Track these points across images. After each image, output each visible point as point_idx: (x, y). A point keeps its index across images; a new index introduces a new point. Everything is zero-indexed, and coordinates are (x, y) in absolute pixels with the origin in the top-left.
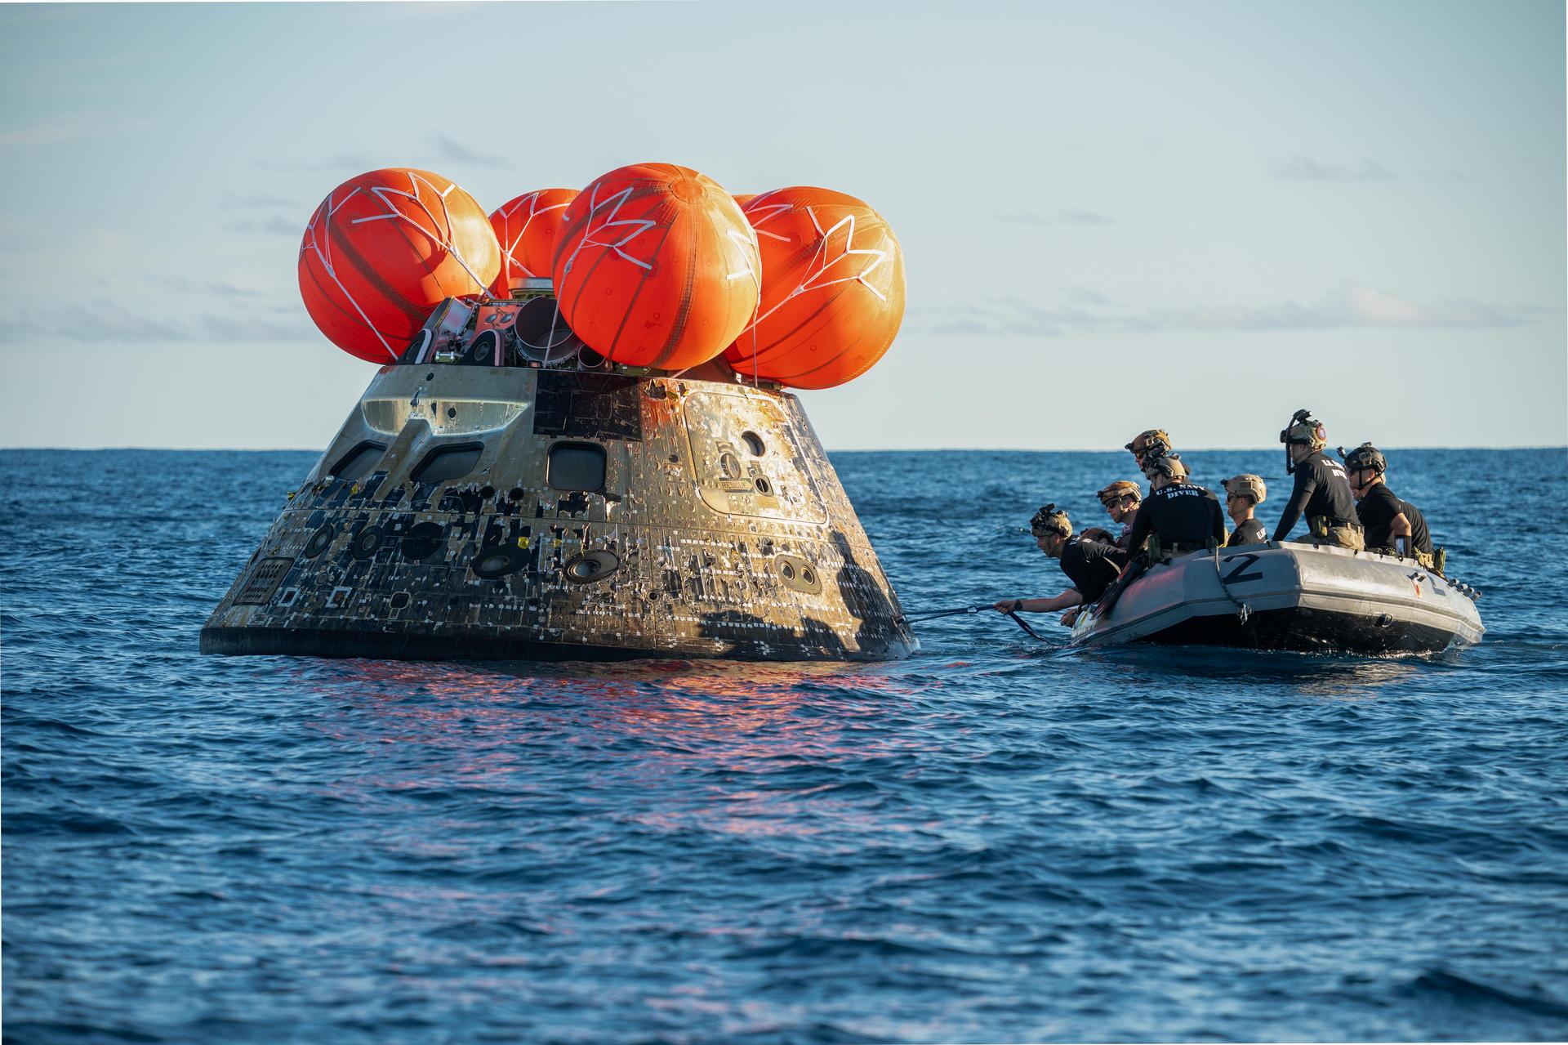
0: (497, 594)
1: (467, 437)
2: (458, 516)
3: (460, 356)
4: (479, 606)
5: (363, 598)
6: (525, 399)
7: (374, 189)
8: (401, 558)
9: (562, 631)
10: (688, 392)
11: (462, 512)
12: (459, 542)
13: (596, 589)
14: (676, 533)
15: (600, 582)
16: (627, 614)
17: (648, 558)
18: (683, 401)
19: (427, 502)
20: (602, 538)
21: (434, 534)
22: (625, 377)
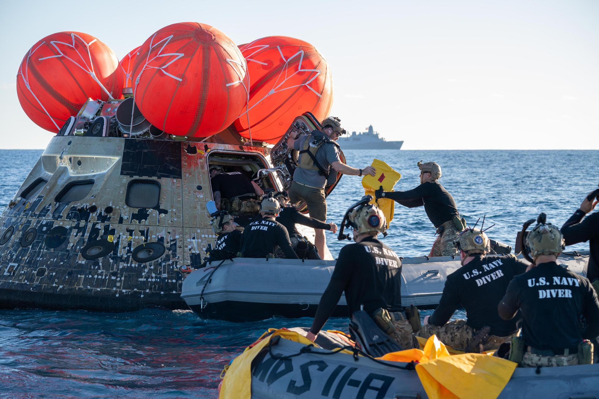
0: (94, 269)
1: (87, 177)
2: (76, 223)
3: (86, 131)
4: (83, 276)
5: (23, 270)
6: (117, 155)
7: (52, 42)
8: (44, 247)
9: (129, 291)
10: (209, 150)
11: (79, 220)
12: (76, 238)
13: (150, 266)
14: (199, 231)
15: (153, 261)
16: (168, 281)
17: (182, 246)
18: (206, 155)
19: (61, 215)
20: (156, 235)
21: (63, 233)
22: (173, 142)
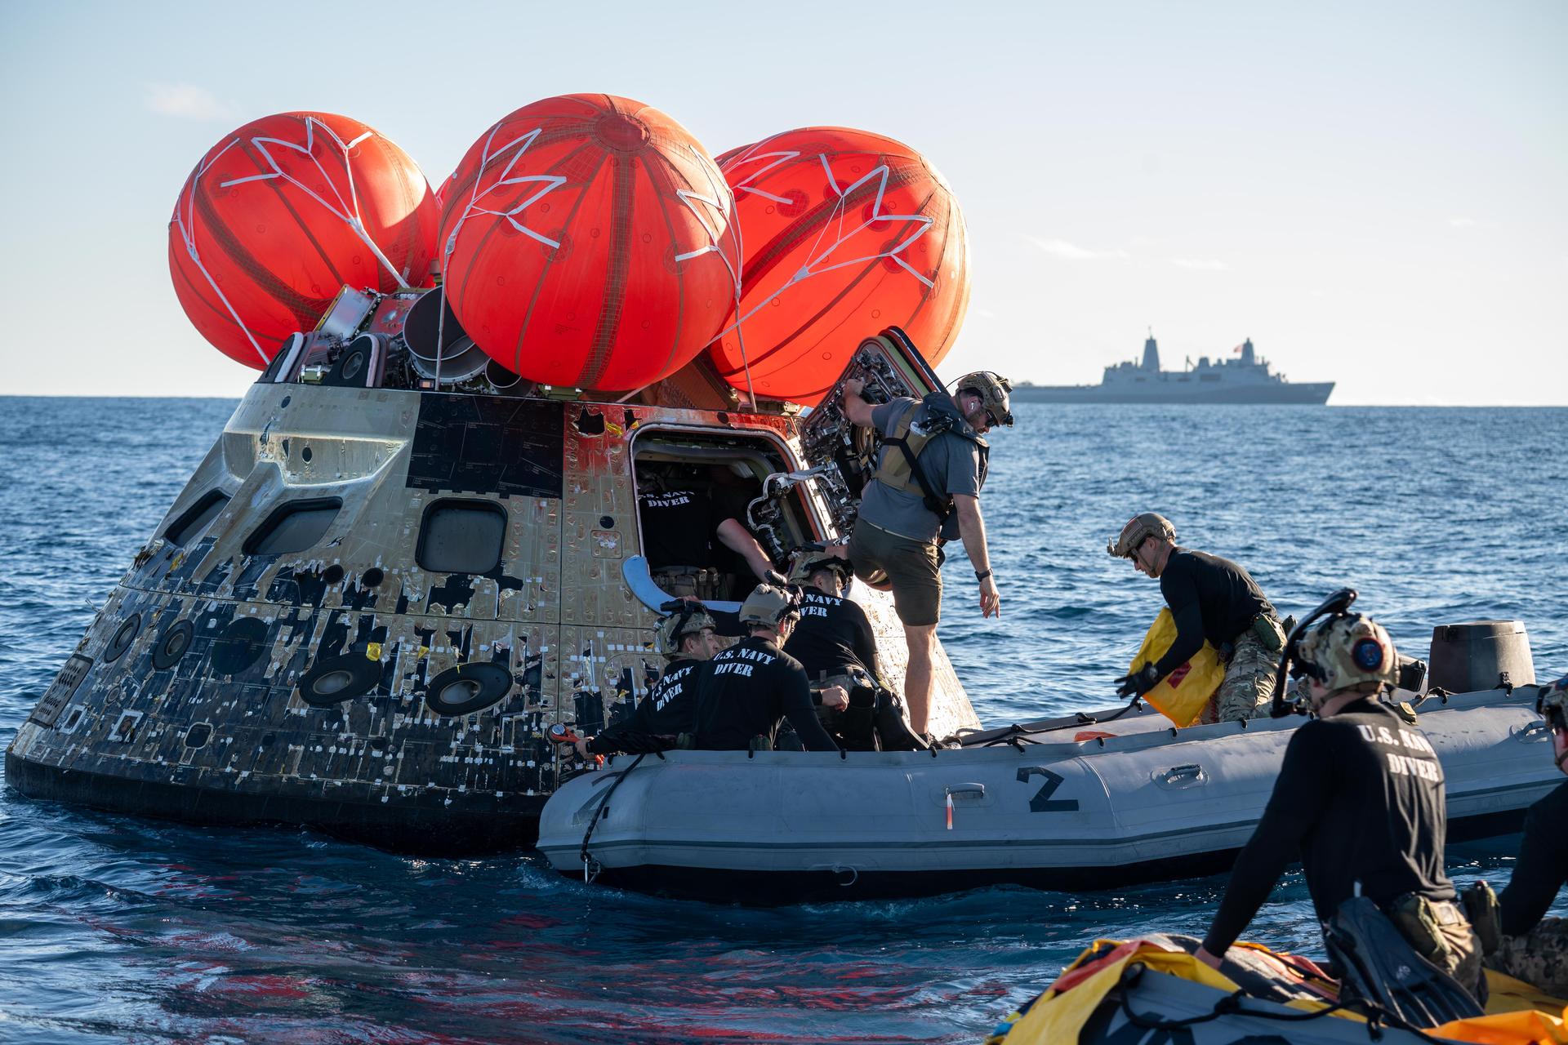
0: (330, 728)
1: (326, 490)
2: (290, 610)
3: (329, 371)
4: (301, 748)
5: (153, 730)
6: (401, 434)
7: (255, 141)
8: (209, 670)
9: (415, 789)
10: (636, 424)
11: (297, 603)
12: (287, 649)
13: (472, 724)
14: (601, 635)
15: (479, 713)
16: (515, 763)
17: (556, 674)
18: (629, 436)
19: (254, 588)
20: (489, 644)
21: (256, 634)
22: (544, 403)
